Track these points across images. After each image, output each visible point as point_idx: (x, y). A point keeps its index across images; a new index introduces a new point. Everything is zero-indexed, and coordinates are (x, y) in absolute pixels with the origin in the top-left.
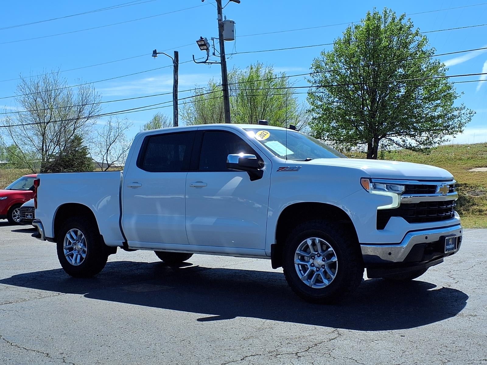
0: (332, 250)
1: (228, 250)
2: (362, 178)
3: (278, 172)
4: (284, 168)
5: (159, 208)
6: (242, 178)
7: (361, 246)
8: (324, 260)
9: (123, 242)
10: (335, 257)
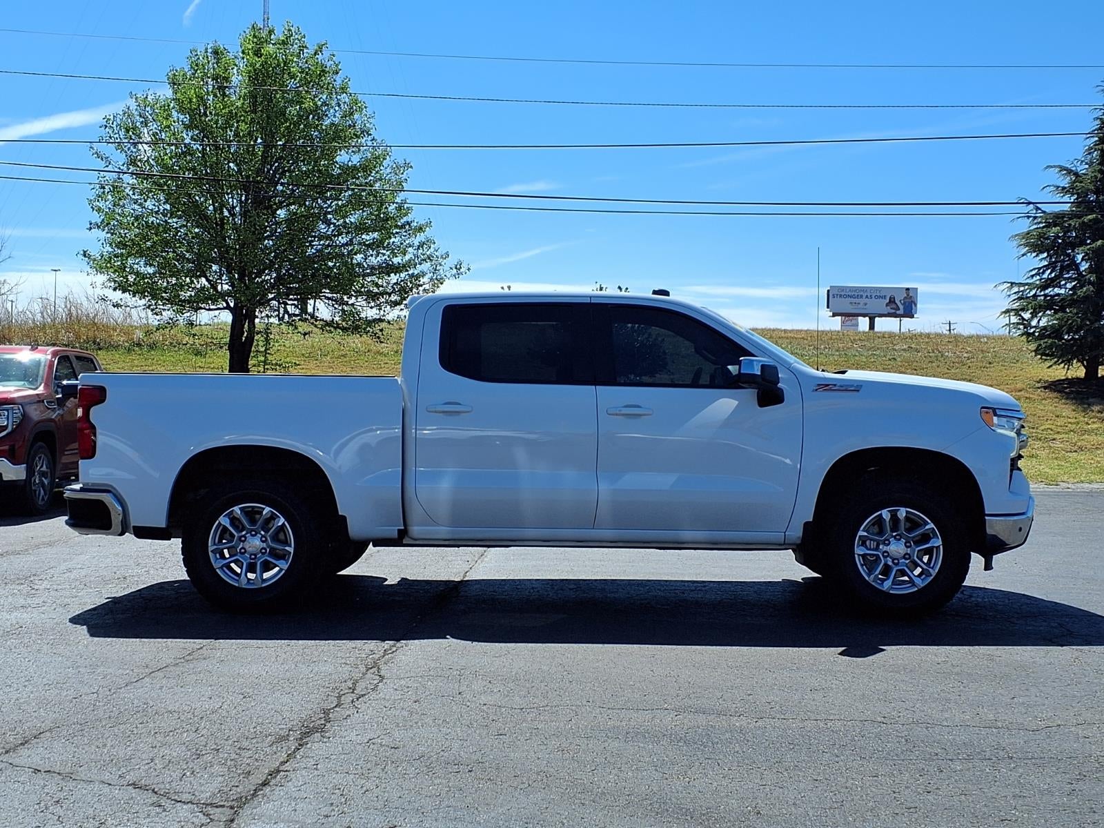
0: (933, 528)
1: (687, 535)
2: (983, 408)
3: (815, 393)
4: (828, 385)
5: (521, 455)
6: (737, 402)
7: (986, 518)
8: (908, 544)
9: (399, 530)
10: (938, 538)
